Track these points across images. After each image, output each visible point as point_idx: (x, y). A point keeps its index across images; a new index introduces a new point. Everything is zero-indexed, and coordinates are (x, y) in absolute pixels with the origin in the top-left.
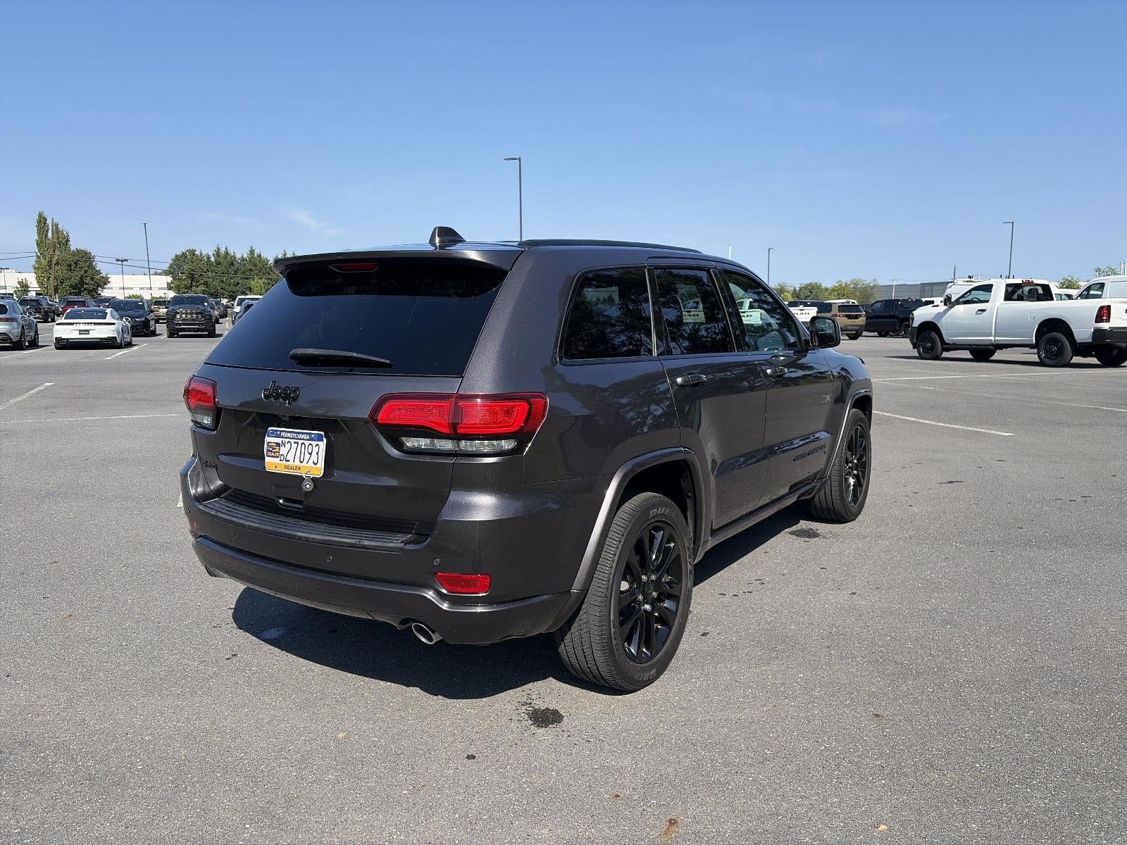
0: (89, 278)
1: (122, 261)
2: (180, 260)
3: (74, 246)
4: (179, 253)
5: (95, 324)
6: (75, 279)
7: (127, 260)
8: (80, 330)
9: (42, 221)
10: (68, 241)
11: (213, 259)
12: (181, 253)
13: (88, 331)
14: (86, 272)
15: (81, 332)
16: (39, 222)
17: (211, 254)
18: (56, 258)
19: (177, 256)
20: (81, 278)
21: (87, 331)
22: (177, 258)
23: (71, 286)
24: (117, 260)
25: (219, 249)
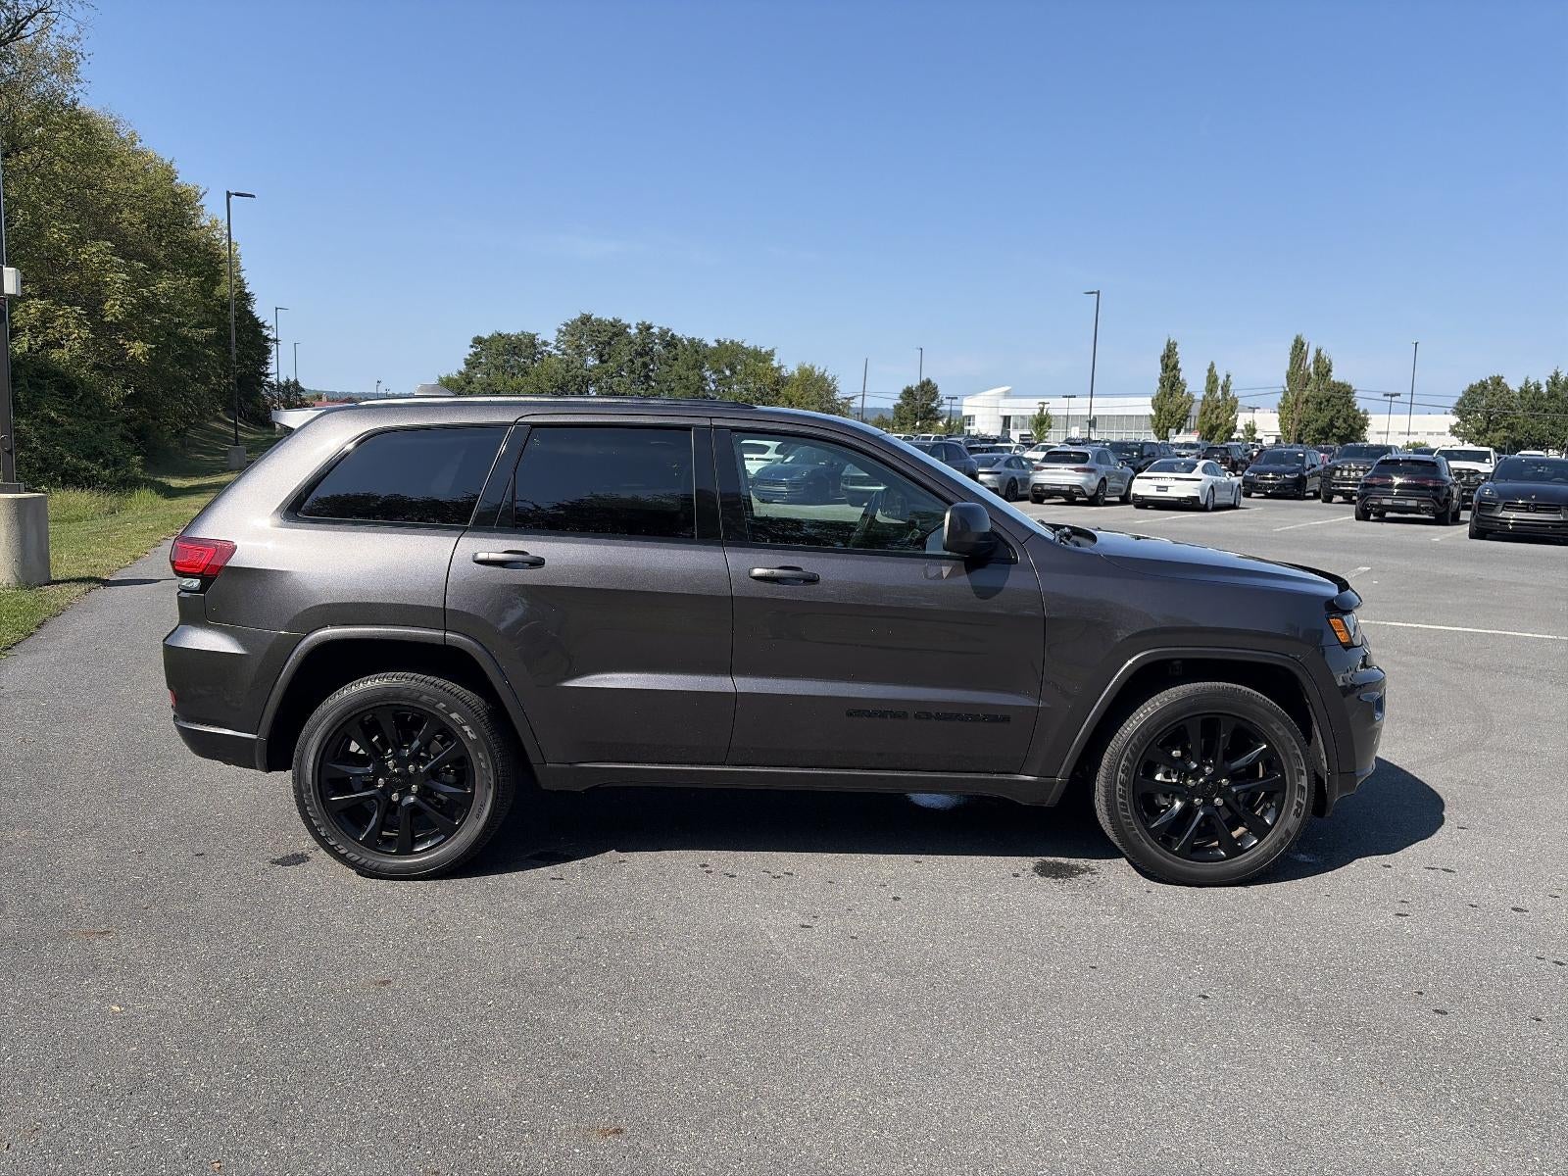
0: (1341, 420)
1: (1392, 395)
2: (1475, 393)
3: (1336, 376)
4: (1476, 382)
5: (1177, 479)
6: (1323, 420)
7: (1399, 395)
8: (1158, 487)
9: (1299, 347)
10: (1330, 370)
11: (1544, 389)
12: (1479, 381)
13: (1167, 487)
14: (1339, 411)
15: (1160, 488)
16: (1295, 348)
17: (1543, 383)
18: (1306, 393)
19: (1472, 386)
20: (1331, 420)
21: (1165, 488)
22: (1472, 390)
23: (1317, 430)
24: (1385, 395)
25: (1557, 374)
